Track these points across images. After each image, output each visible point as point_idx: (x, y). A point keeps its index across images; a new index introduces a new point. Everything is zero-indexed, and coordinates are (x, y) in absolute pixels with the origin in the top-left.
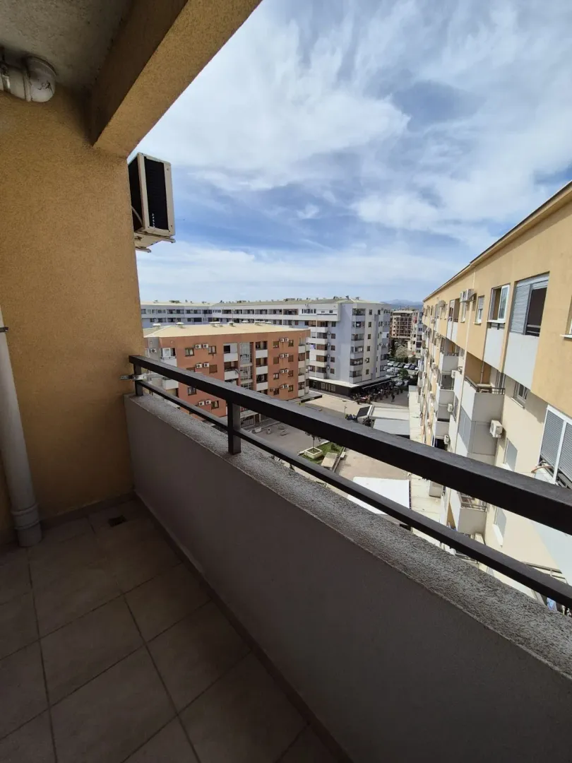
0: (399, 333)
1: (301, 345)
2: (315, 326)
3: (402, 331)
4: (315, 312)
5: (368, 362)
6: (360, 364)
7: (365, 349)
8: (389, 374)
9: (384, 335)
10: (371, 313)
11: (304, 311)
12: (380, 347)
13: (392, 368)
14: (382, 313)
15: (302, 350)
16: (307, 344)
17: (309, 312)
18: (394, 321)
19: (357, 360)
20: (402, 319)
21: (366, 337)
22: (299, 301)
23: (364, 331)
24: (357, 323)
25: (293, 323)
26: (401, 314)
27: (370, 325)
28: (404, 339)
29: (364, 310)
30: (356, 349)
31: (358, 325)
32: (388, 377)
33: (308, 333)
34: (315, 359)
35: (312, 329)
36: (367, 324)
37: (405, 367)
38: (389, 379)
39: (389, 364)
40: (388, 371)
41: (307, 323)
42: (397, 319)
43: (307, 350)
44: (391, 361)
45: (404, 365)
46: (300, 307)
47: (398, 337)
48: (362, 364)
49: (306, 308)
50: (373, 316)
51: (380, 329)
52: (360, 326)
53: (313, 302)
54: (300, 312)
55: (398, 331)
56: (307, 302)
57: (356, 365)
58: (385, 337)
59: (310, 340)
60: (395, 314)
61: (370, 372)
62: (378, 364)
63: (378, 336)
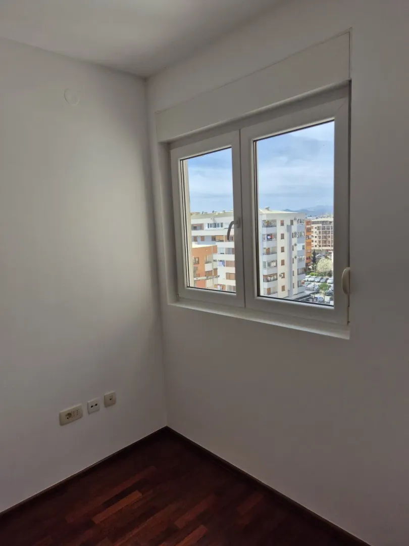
0: (321, 244)
1: (207, 263)
2: (222, 241)
3: (325, 242)
4: (222, 226)
5: (283, 277)
6: (274, 280)
7: (279, 263)
8: (309, 289)
9: (299, 247)
10: (282, 224)
11: (209, 225)
12: (296, 261)
13: (313, 284)
14: (295, 223)
15: (208, 267)
16: (215, 261)
17: (215, 227)
18: (314, 230)
19: (270, 276)
20: (324, 228)
21: (279, 250)
22: (205, 215)
23: (276, 244)
24: (268, 235)
25: (199, 239)
26: (323, 222)
27: (283, 237)
28: (327, 250)
29: (275, 221)
30: (269, 265)
31: (269, 237)
32: (308, 293)
33: (215, 250)
34: (225, 277)
35: (219, 244)
36: (279, 236)
37: (328, 281)
38: (309, 295)
39: (310, 279)
40: (309, 286)
41: (214, 238)
42: (318, 228)
43: (214, 267)
44: (313, 275)
45: (327, 279)
46: (205, 221)
47: (321, 248)
48: (277, 279)
49: (211, 222)
50: (285, 227)
51: (294, 240)
52: (271, 239)
53: (219, 216)
54: (206, 227)
55: (320, 242)
56: (213, 215)
57: (271, 281)
58: (301, 249)
59: (217, 257)
60: (314, 223)
61: (286, 289)
62: (295, 279)
63: (292, 248)
